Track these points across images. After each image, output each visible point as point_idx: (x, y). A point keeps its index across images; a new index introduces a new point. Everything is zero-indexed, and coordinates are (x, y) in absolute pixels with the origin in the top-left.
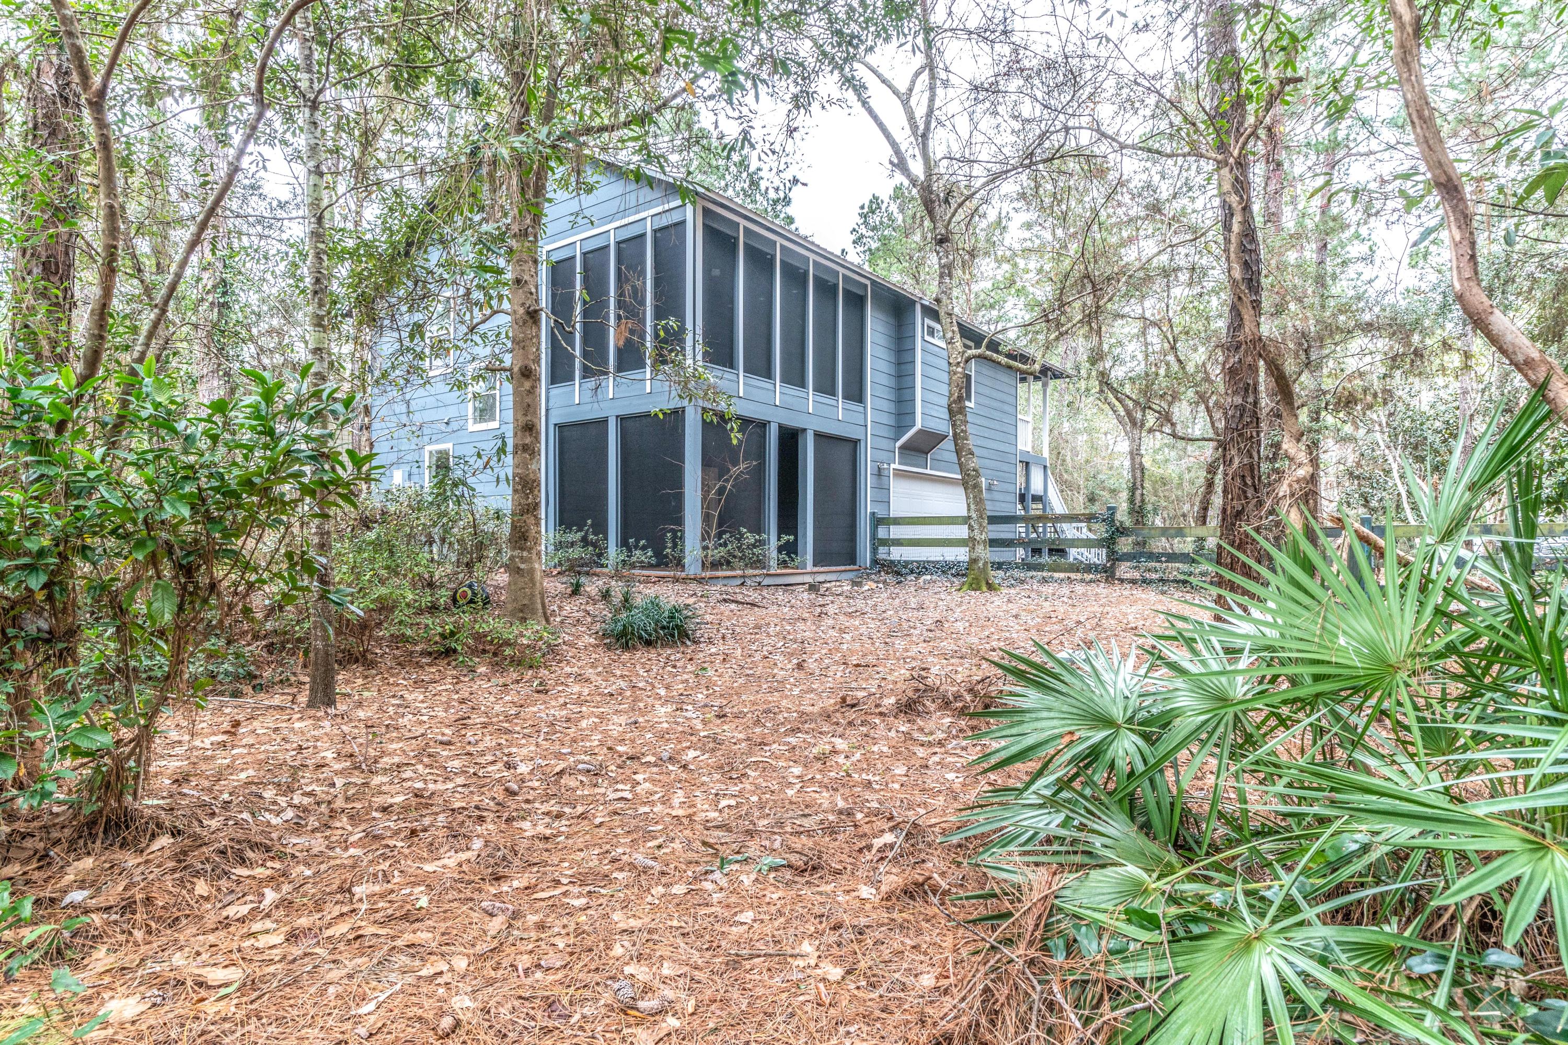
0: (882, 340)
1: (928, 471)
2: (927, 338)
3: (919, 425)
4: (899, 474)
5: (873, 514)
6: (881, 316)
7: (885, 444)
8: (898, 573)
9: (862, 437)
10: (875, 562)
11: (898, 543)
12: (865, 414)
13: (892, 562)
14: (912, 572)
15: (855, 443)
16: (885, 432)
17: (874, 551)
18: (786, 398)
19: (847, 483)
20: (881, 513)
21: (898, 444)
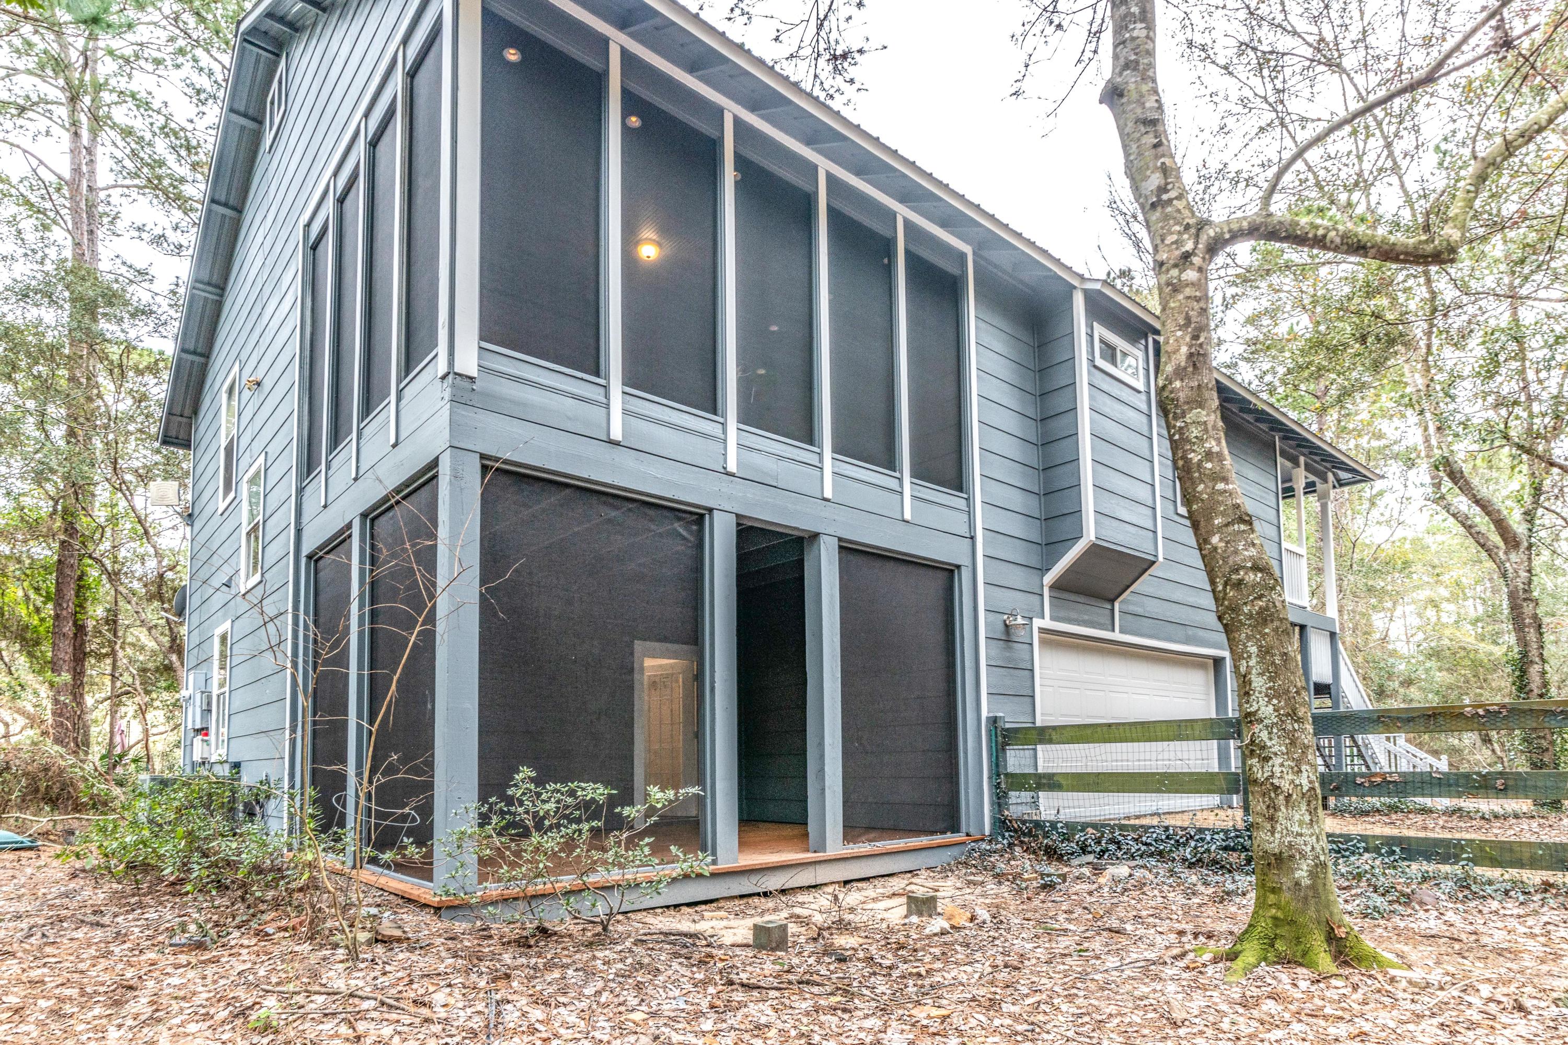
0: (1002, 368)
1: (1117, 636)
2: (1099, 362)
3: (1090, 534)
4: (1053, 640)
5: (994, 721)
6: (997, 321)
7: (1017, 577)
8: (1052, 854)
9: (964, 560)
10: (1002, 824)
11: (1049, 782)
12: (970, 513)
13: (1038, 824)
14: (1084, 849)
15: (950, 572)
16: (1015, 552)
17: (1000, 800)
18: (756, 459)
19: (936, 659)
20: (1012, 717)
21: (1049, 578)
